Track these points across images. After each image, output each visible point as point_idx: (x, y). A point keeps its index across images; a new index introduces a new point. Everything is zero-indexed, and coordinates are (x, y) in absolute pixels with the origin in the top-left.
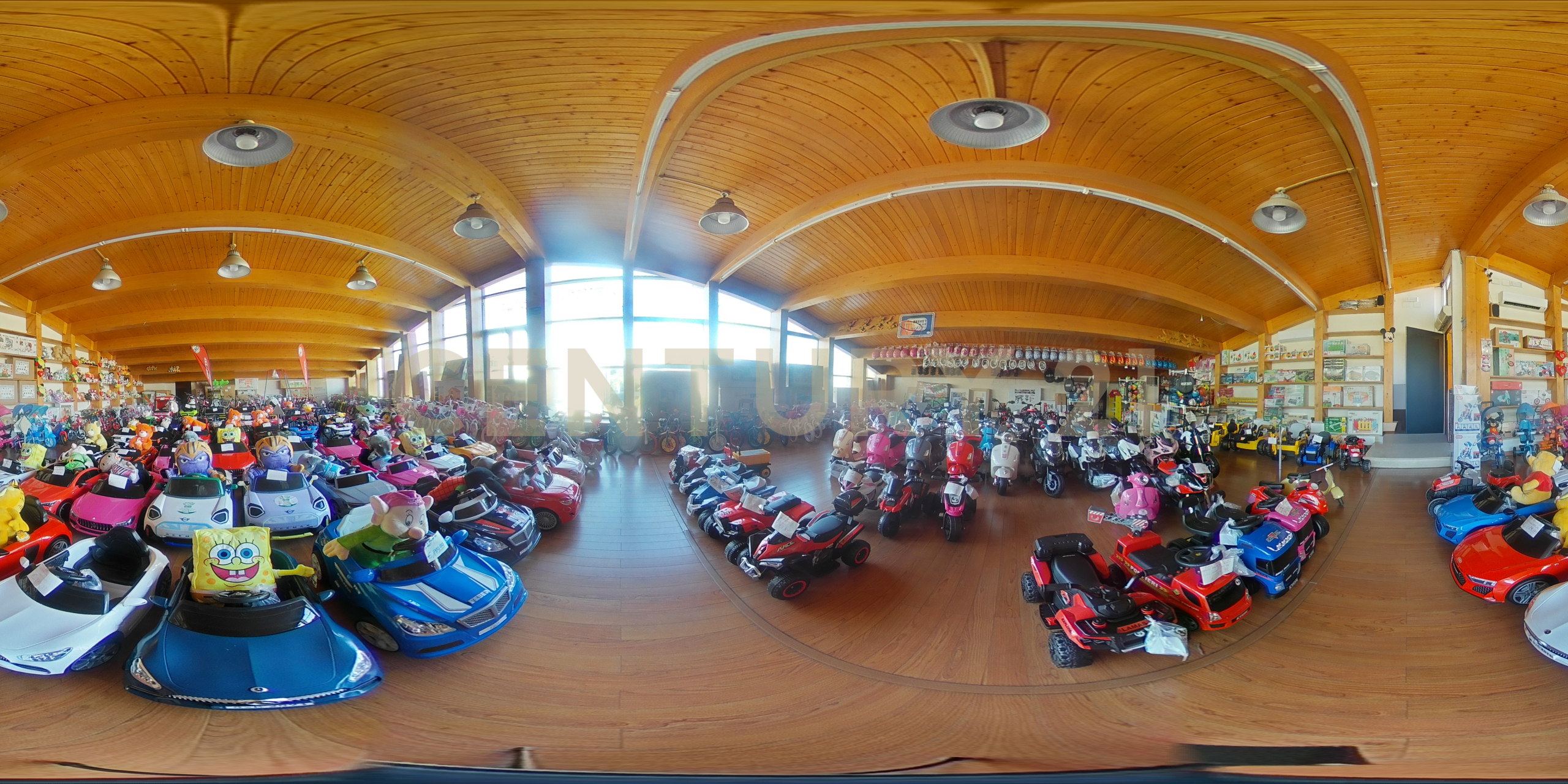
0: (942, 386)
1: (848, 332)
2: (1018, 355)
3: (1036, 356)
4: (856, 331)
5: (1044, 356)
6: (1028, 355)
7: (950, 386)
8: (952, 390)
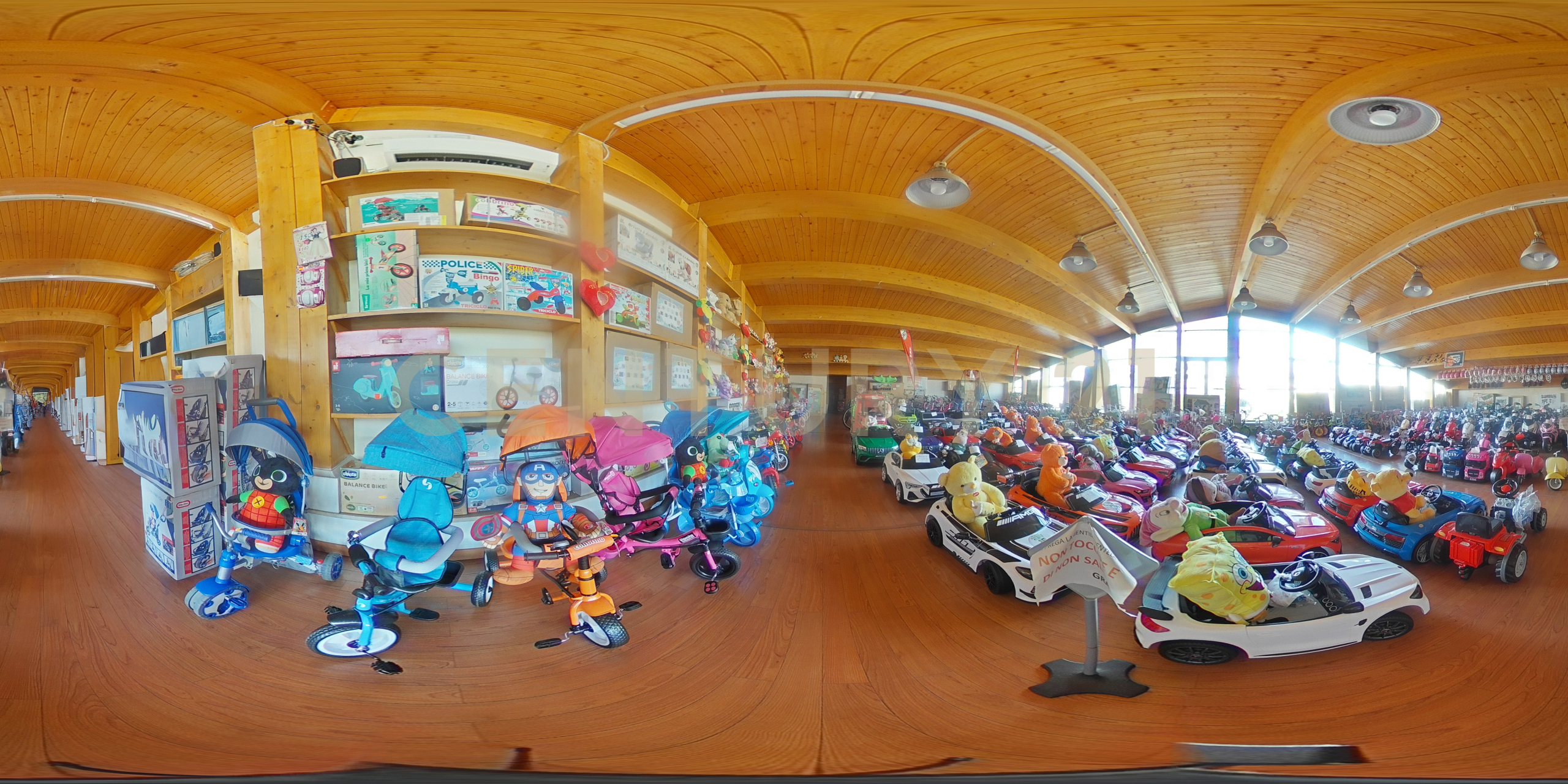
0: (1489, 396)
1: (1417, 364)
2: (1529, 371)
3: (1541, 372)
4: (1422, 364)
6: (1535, 371)
8: (1497, 398)
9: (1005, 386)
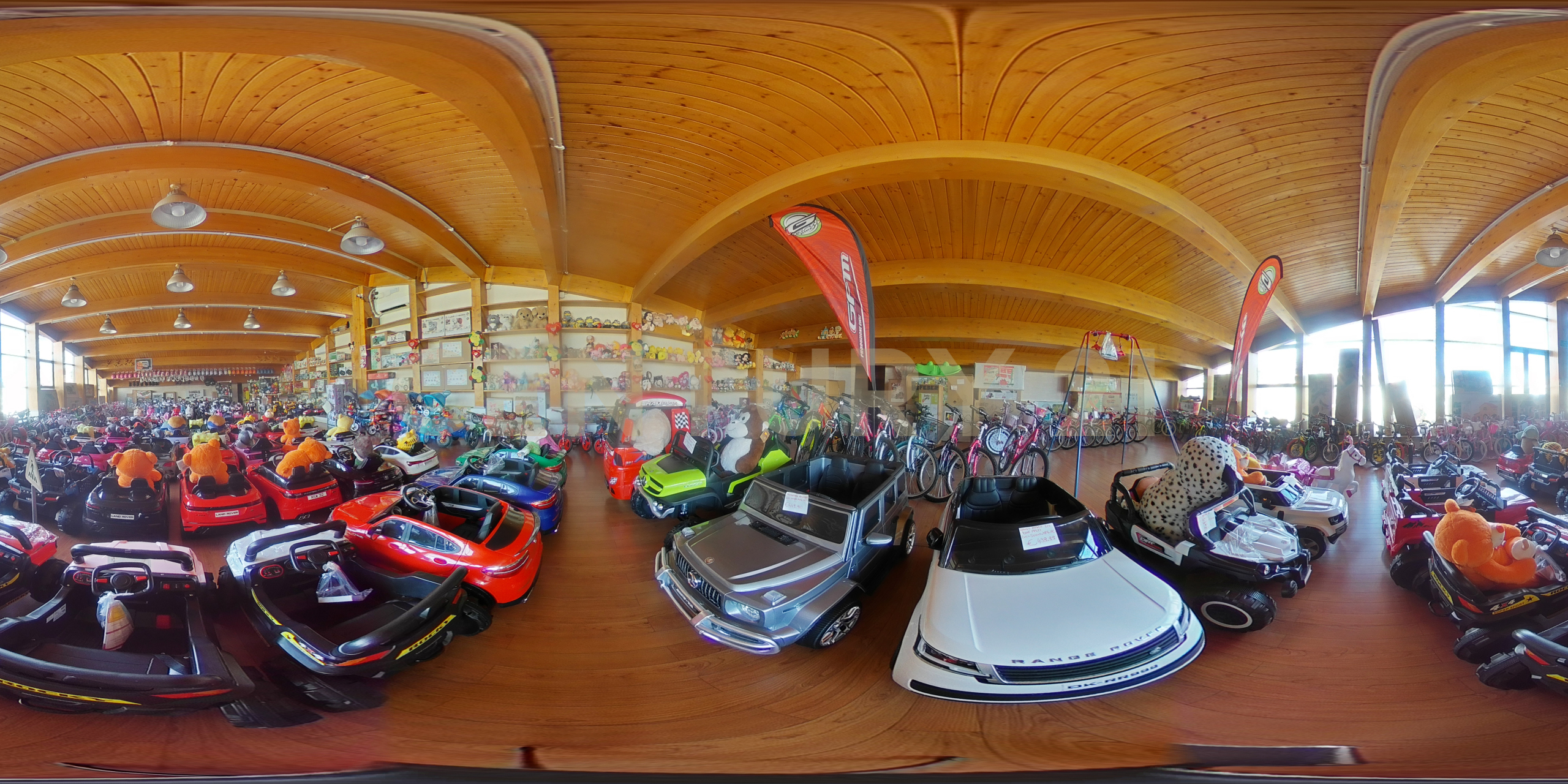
0: (147, 392)
2: (189, 374)
3: (199, 373)
5: (203, 373)
6: (194, 374)
7: (152, 392)
8: (154, 394)
9: (1173, 387)
